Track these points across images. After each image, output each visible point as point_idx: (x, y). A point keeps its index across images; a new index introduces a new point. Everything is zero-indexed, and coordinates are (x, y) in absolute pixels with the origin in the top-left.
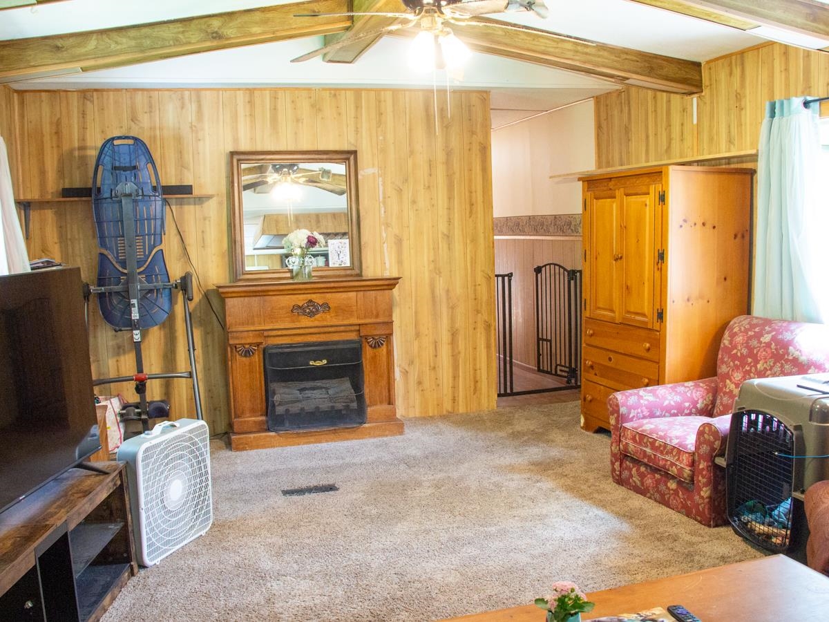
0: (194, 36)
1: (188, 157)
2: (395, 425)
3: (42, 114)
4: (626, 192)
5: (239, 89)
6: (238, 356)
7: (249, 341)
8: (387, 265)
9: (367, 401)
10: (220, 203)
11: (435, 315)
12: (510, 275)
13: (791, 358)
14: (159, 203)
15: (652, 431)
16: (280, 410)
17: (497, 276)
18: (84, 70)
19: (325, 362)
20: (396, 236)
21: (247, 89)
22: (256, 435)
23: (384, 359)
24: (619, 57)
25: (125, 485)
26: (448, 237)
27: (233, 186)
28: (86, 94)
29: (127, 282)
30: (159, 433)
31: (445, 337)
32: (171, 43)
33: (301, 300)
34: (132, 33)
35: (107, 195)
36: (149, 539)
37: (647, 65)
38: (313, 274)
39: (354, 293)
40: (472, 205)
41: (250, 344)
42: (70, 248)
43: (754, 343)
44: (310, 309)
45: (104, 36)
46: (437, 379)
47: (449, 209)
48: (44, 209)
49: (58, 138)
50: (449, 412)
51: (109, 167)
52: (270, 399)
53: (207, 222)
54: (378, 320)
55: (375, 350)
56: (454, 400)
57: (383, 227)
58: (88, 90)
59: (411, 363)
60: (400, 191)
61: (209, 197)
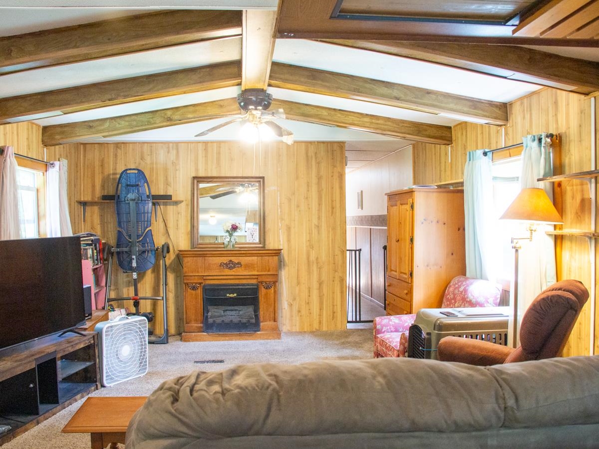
0: (158, 120)
1: (171, 180)
2: (276, 333)
3: (94, 156)
4: (402, 203)
5: (199, 142)
6: (189, 290)
7: (196, 282)
8: (282, 242)
9: (261, 319)
10: (187, 205)
11: (309, 272)
12: (360, 250)
13: (469, 300)
14: (150, 204)
15: (388, 339)
16: (210, 321)
17: (347, 250)
18: (104, 137)
19: (235, 295)
20: (287, 225)
21: (204, 142)
22: (195, 334)
23: (272, 295)
24: (398, 125)
25: (96, 343)
26: (318, 227)
27: (194, 196)
28: (117, 145)
29: (131, 246)
30: (118, 320)
31: (315, 285)
32: (146, 123)
33: (225, 260)
34: (127, 119)
35: (123, 200)
36: (107, 372)
37: (416, 129)
38: (236, 246)
39: (256, 258)
40: (333, 208)
41: (196, 283)
42: (106, 228)
43: (456, 291)
44: (231, 265)
45: (113, 121)
46: (309, 309)
47: (319, 210)
48: (93, 206)
49: (102, 168)
50: (317, 330)
51: (124, 185)
52: (205, 314)
53: (180, 215)
54: (269, 273)
55: (267, 290)
56: (320, 322)
57: (279, 221)
58: (119, 143)
59: (294, 299)
60: (290, 200)
61: (181, 202)
